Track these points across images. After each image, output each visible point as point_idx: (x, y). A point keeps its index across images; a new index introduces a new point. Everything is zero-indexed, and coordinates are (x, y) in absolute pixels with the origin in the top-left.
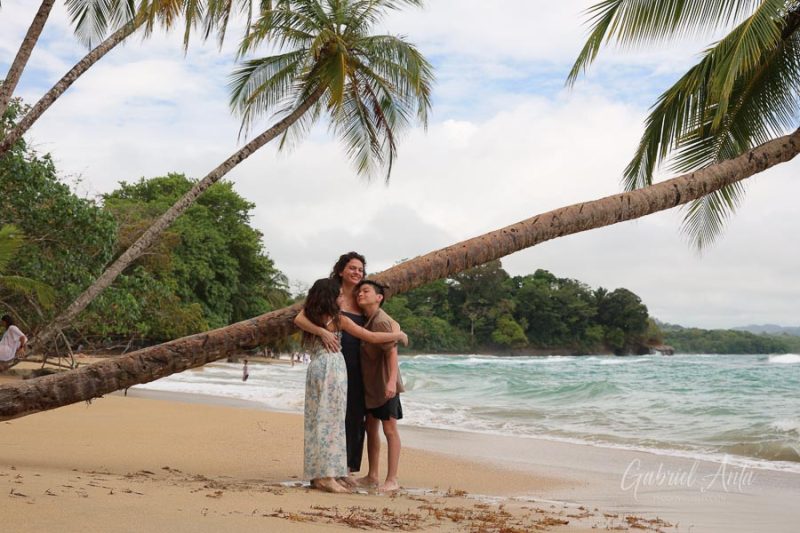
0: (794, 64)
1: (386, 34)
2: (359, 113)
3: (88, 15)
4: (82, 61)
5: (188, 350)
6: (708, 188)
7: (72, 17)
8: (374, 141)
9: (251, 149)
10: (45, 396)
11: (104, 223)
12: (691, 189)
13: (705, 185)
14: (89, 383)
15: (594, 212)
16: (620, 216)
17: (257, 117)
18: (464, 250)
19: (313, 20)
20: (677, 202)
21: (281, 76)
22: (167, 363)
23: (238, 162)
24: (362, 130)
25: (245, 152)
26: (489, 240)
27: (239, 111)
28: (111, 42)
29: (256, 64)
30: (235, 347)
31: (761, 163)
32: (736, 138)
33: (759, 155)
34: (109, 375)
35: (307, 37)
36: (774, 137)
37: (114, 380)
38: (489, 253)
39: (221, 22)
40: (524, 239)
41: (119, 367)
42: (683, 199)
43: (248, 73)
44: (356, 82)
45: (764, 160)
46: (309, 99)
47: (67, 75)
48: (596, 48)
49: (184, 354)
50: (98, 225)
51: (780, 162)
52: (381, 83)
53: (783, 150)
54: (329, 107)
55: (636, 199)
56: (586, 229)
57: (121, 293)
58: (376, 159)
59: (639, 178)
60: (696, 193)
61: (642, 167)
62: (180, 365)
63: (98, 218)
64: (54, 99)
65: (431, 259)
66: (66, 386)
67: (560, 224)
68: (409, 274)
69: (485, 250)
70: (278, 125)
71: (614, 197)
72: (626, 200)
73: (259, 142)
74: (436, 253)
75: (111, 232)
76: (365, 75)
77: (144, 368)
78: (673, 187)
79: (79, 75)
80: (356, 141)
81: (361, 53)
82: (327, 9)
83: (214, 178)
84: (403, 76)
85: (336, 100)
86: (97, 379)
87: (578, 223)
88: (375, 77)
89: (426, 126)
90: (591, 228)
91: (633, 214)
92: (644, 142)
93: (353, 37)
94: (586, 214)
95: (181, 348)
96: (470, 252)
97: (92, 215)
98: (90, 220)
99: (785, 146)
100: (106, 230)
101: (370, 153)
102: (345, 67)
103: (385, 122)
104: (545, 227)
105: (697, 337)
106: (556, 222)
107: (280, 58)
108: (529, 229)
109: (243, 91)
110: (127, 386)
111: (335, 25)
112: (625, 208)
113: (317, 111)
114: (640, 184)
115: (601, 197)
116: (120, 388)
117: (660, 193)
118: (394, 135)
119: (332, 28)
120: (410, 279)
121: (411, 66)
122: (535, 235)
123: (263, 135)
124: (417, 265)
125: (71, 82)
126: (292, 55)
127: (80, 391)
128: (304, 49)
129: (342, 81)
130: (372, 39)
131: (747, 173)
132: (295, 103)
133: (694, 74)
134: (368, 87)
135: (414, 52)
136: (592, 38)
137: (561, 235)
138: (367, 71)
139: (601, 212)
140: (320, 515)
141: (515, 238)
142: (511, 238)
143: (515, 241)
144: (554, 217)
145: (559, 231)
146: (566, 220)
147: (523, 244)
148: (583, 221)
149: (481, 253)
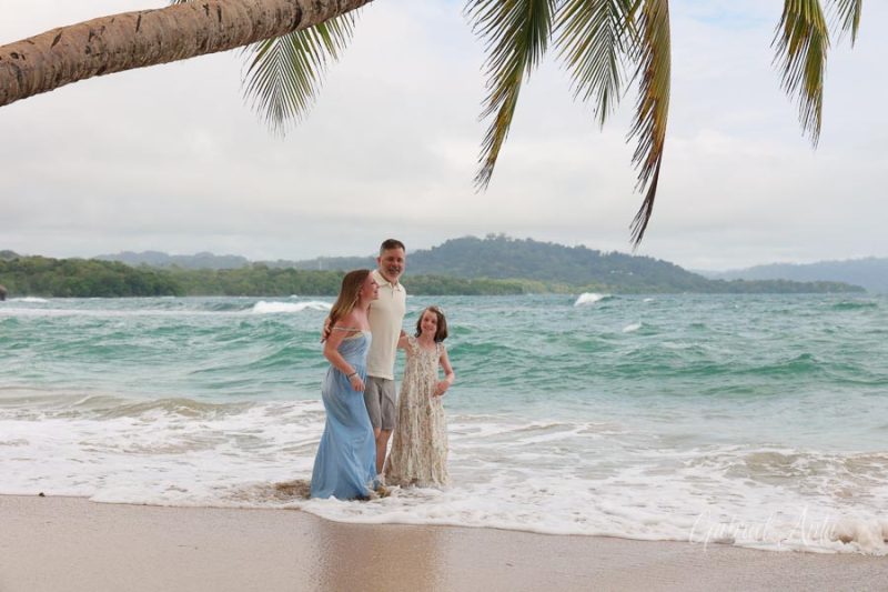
6: (344, 4)
12: (318, 2)
15: (162, 33)
16: (203, 46)
20: (295, 25)
40: (36, 73)
42: (305, 20)
55: (231, 13)
56: (144, 64)
60: (325, 10)
67: (103, 49)
72: (213, 12)
87: (134, 51)
90: (154, 61)
91: (225, 42)
94: (148, 33)
104: (75, 51)
106: (95, 45)
108: (45, 55)
112: (213, 29)
117: (270, 5)
122: (57, 69)
137: (99, 74)
139: (173, 32)
141: (19, 72)
142: (12, 71)
143: (19, 77)
144: (91, 35)
145: (100, 65)
146: (113, 42)
147: (35, 86)
148: (142, 47)
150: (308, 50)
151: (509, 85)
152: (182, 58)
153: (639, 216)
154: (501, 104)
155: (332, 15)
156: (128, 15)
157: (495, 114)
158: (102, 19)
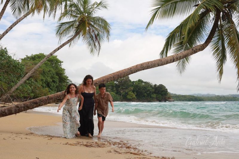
0: (204, 26)
1: (98, 16)
2: (91, 37)
3: (16, 10)
4: (15, 22)
5: (43, 100)
7: (12, 10)
8: (95, 45)
9: (61, 46)
10: (4, 113)
11: (21, 66)
12: (177, 58)
13: (181, 57)
14: (16, 109)
15: (152, 64)
16: (159, 65)
17: (63, 38)
18: (118, 74)
19: (78, 12)
20: (174, 61)
21: (70, 27)
22: (37, 104)
23: (58, 50)
24: (91, 42)
25: (60, 47)
26: (124, 71)
27: (58, 36)
28: (23, 17)
29: (63, 24)
30: (56, 99)
31: (195, 51)
32: (189, 45)
33: (194, 49)
34: (21, 107)
35: (77, 17)
36: (199, 44)
37: (23, 108)
38: (125, 75)
39: (54, 12)
41: (24, 105)
42: (175, 60)
43: (60, 26)
44: (90, 29)
46: (77, 33)
47: (11, 26)
48: (153, 21)
49: (42, 101)
50: (20, 67)
51: (200, 51)
52: (97, 29)
53: (201, 48)
54: (82, 35)
55: (163, 60)
56: (150, 68)
57: (26, 85)
58: (95, 50)
59: (164, 55)
60: (178, 59)
61: (165, 52)
62: (41, 104)
63: (19, 65)
64: (7, 33)
65: (109, 76)
66: (10, 110)
67: (143, 67)
69: (123, 74)
70: (69, 40)
71: (157, 60)
72: (160, 61)
73: (64, 45)
74: (110, 74)
75: (23, 69)
76: (92, 27)
77: (31, 105)
78: (172, 57)
79: (14, 26)
80: (90, 45)
81: (91, 21)
82: (82, 9)
83: (51, 54)
84: (102, 27)
85: (84, 34)
86: (18, 108)
87: (148, 67)
88: (95, 28)
89: (109, 41)
91: (162, 65)
92: (165, 45)
93: (89, 17)
94: (150, 64)
95: (41, 100)
96: (119, 74)
97: (18, 64)
98: (17, 66)
99: (201, 47)
100: (22, 68)
101: (94, 48)
102: (87, 25)
103: (98, 40)
104: (139, 68)
105: (180, 97)
106: (142, 67)
107: (70, 22)
108: (135, 68)
109: (59, 31)
110: (26, 110)
111: (84, 14)
112: (160, 63)
113: (79, 37)
114: (164, 57)
115: (154, 60)
116: (24, 110)
117: (169, 59)
118: (100, 43)
119: (83, 14)
120: (103, 81)
121: (104, 25)
122: (136, 70)
123: (65, 43)
124: (105, 78)
125: (12, 28)
126: (73, 21)
127: (13, 111)
128: (76, 20)
129: (86, 28)
130: (94, 17)
131: (192, 54)
132: (73, 34)
133: (178, 28)
134: (93, 30)
135: (105, 21)
136: (152, 18)
137: (143, 70)
138: (93, 26)
139: (154, 64)
140: (78, 144)
143: (131, 71)
144: (142, 65)
146: (145, 66)
147: (133, 72)
149: (122, 75)
151: (221, 66)
152: (155, 67)
154: (220, 70)
156: (147, 62)
157: (218, 72)
158: (143, 63)
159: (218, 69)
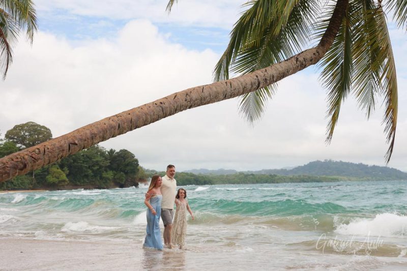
6: (275, 79)
12: (266, 79)
15: (211, 93)
16: (225, 96)
18: (130, 116)
20: (258, 87)
26: (146, 109)
33: (301, 59)
38: (147, 119)
40: (169, 109)
42: (261, 86)
45: (304, 63)
53: (313, 56)
55: (235, 84)
56: (205, 104)
60: (268, 82)
65: (107, 122)
67: (191, 99)
68: (92, 134)
69: (144, 117)
72: (229, 84)
74: (109, 118)
78: (256, 77)
87: (201, 99)
90: (208, 103)
91: (233, 95)
94: (206, 93)
96: (134, 118)
99: (314, 54)
104: (181, 101)
106: (188, 98)
108: (172, 103)
112: (229, 90)
117: (248, 81)
120: (92, 138)
122: (175, 107)
124: (97, 127)
131: (294, 71)
137: (189, 108)
141: (163, 109)
142: (160, 109)
143: (163, 111)
144: (187, 95)
145: (190, 105)
146: (194, 97)
147: (168, 113)
148: (204, 98)
149: (141, 119)
150: (261, 96)
151: (336, 105)
152: (218, 101)
153: (388, 153)
154: (333, 113)
155: (270, 83)
156: (199, 87)
157: (331, 117)
158: (190, 89)
159: (331, 110)
